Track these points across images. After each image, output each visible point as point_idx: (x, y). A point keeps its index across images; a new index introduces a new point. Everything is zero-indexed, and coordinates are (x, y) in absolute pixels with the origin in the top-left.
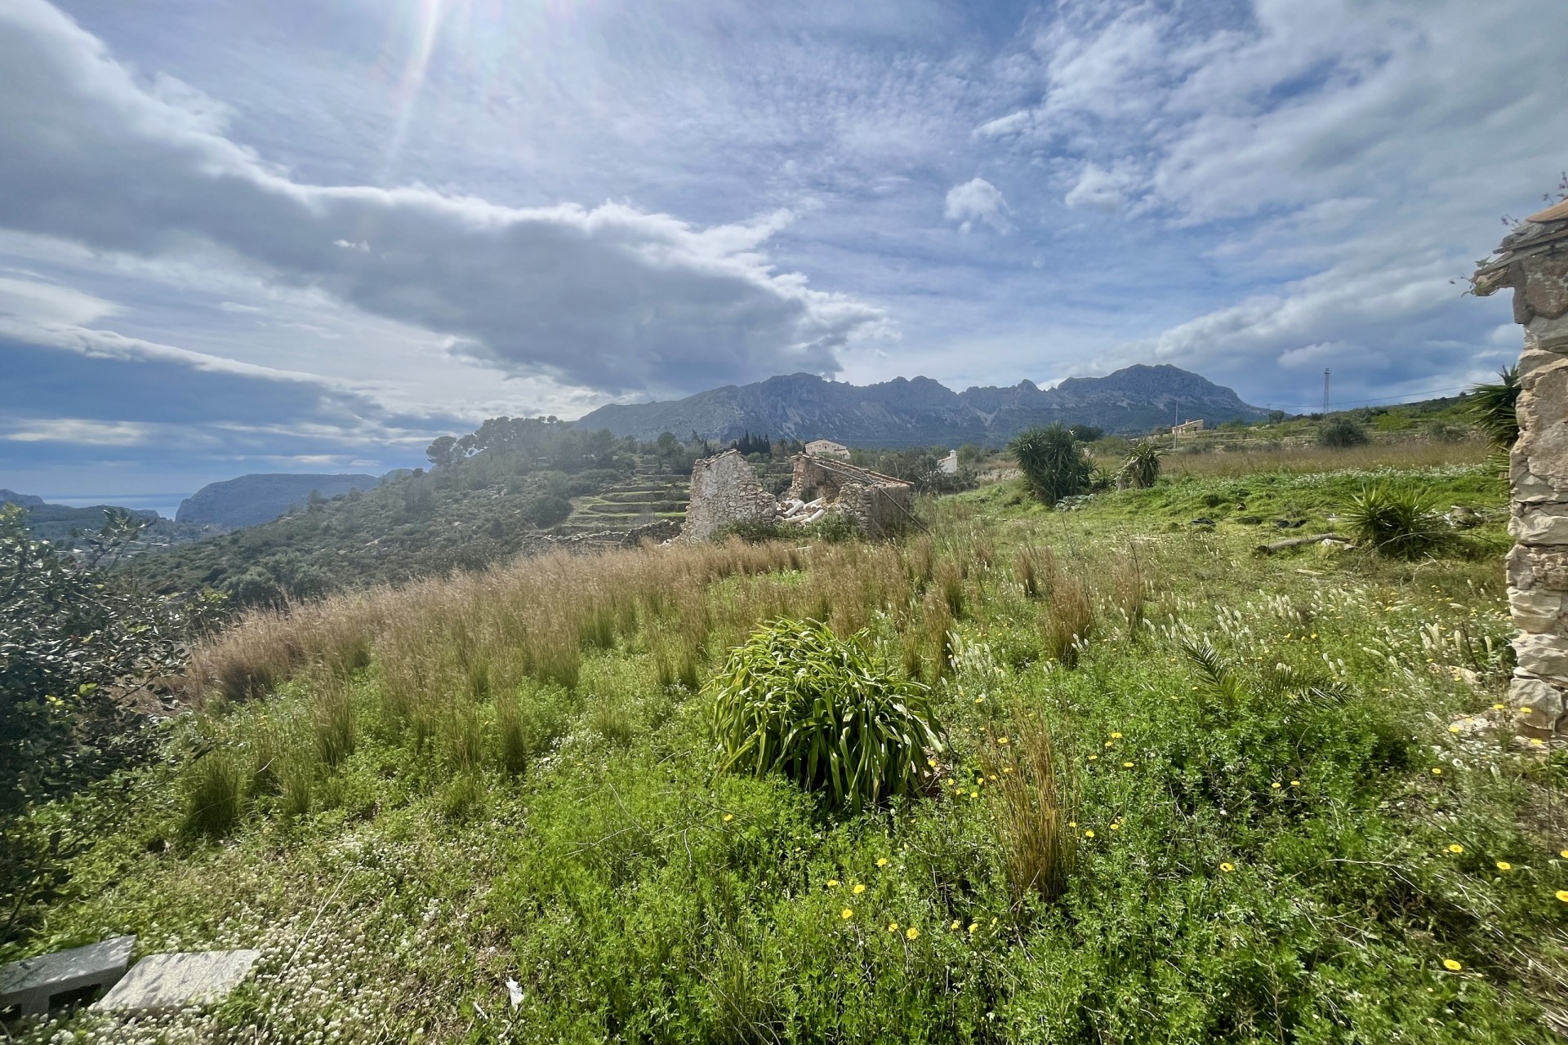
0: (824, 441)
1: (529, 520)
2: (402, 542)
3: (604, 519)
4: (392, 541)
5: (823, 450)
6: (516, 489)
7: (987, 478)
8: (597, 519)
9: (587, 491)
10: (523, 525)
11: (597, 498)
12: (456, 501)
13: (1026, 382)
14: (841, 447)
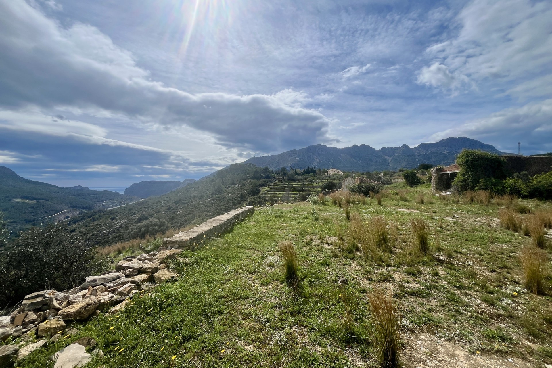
0: (334, 169)
1: (249, 194)
2: (217, 200)
3: (270, 194)
4: (214, 199)
5: (334, 172)
6: (243, 185)
7: (394, 181)
8: (268, 194)
9: (264, 185)
10: (248, 195)
11: (267, 188)
12: (228, 188)
13: (404, 145)
14: (339, 171)
